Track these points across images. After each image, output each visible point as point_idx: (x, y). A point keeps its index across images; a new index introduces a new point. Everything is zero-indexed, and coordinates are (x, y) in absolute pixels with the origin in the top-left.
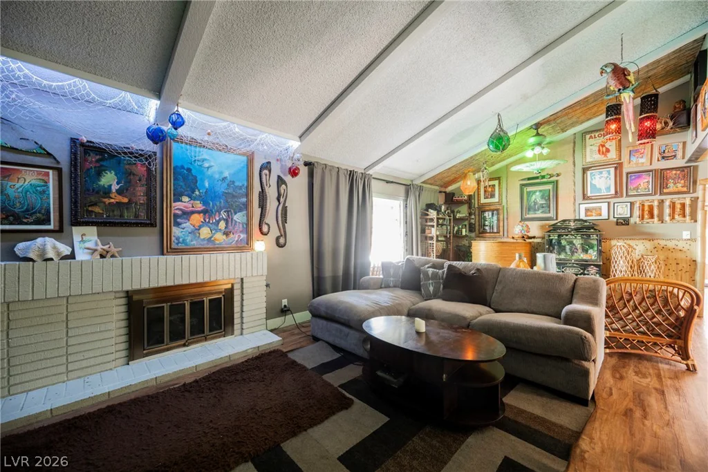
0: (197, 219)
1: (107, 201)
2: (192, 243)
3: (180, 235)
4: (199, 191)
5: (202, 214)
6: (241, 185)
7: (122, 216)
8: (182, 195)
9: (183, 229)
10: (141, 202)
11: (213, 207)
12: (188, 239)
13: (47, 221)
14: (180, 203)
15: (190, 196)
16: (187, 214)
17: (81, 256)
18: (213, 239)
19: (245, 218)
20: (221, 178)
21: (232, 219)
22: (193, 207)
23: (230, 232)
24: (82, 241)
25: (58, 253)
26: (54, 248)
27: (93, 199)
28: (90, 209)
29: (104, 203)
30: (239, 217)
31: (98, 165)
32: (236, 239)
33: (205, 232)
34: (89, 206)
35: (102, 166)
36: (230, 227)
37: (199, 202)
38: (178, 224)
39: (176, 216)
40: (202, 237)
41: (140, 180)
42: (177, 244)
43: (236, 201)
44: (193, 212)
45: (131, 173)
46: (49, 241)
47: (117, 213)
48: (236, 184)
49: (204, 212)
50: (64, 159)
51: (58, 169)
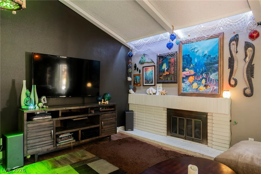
0: (191, 79)
1: (164, 74)
2: (189, 91)
3: (184, 87)
4: (193, 65)
5: (194, 76)
6: (214, 56)
7: (167, 80)
9: (186, 84)
10: (173, 73)
11: (199, 72)
12: (188, 88)
13: (152, 83)
14: (185, 72)
15: (189, 68)
16: (187, 77)
17: (157, 94)
18: (198, 89)
19: (217, 76)
20: (203, 56)
21: (209, 78)
22: (190, 73)
23: (208, 85)
24: (159, 89)
25: (152, 92)
26: (152, 91)
27: (161, 74)
28: (160, 78)
29: (163, 75)
30: (213, 76)
31: (162, 62)
32: (211, 89)
33: (195, 85)
34: (160, 77)
35: (163, 62)
36: (208, 82)
37: (192, 70)
38: (184, 82)
39: (183, 78)
40: (193, 88)
41: (172, 65)
42: (183, 91)
43: (212, 67)
45: (170, 63)
46: (151, 88)
47: (166, 78)
48: (212, 57)
49: (194, 75)
50: (155, 62)
51: (155, 66)
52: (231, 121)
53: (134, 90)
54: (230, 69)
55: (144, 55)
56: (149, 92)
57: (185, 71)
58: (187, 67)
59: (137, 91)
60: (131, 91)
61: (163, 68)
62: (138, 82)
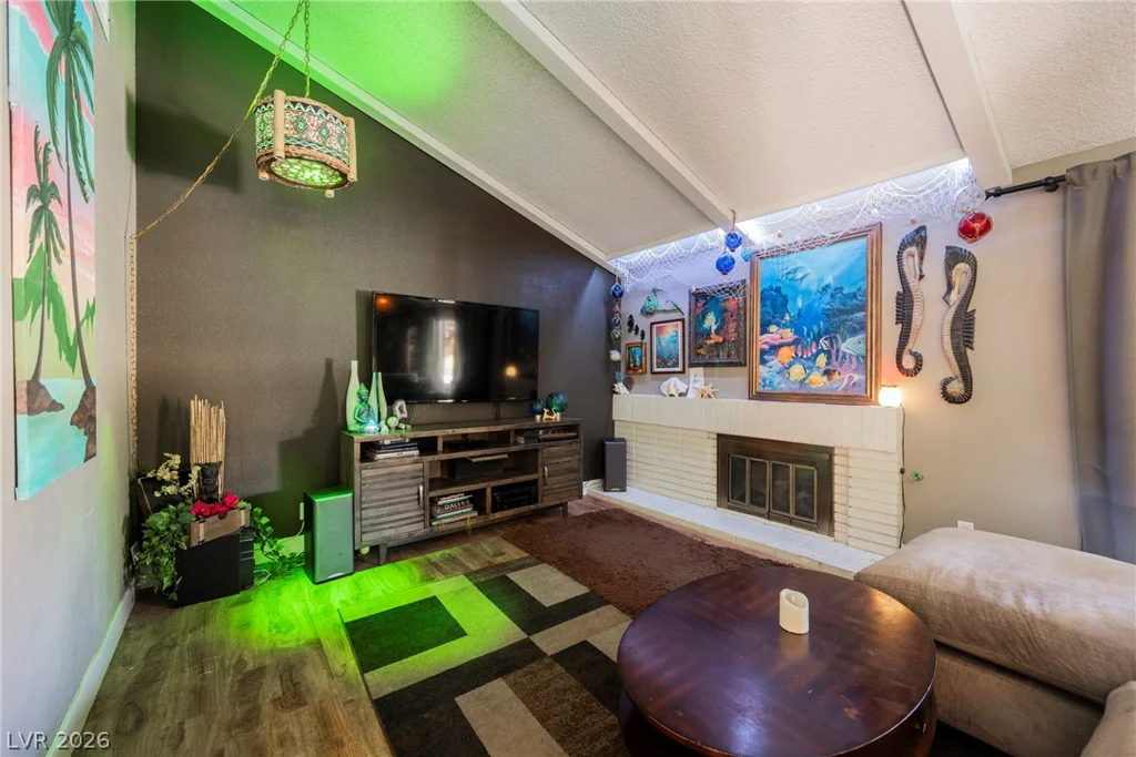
0: (786, 354)
1: (709, 342)
2: (780, 386)
3: (766, 375)
4: (790, 314)
5: (793, 347)
6: (854, 290)
7: (718, 356)
8: (769, 323)
9: (770, 368)
10: (733, 339)
11: (809, 335)
12: (777, 380)
13: (676, 365)
14: (767, 335)
15: (778, 325)
16: (775, 348)
17: (691, 395)
18: (807, 381)
19: (862, 345)
20: (820, 289)
21: (838, 351)
22: (782, 338)
23: (835, 371)
24: (695, 381)
25: (677, 390)
26: (675, 386)
27: (700, 341)
28: (699, 351)
29: (707, 344)
30: (849, 346)
31: (704, 309)
32: (846, 382)
33: (797, 371)
34: (698, 348)
35: (706, 309)
36: (835, 363)
37: (789, 330)
38: (763, 362)
39: (763, 352)
40: (792, 379)
41: (732, 316)
42: (764, 386)
43: (847, 320)
44: (781, 346)
45: (725, 310)
46: (674, 380)
47: (715, 353)
48: (845, 292)
49: (795, 343)
50: (685, 309)
51: (683, 320)
52: (902, 471)
53: (629, 384)
54: (900, 325)
55: (655, 291)
56: (668, 391)
57: (769, 332)
58: (774, 321)
59: (635, 387)
60: (620, 387)
61: (705, 326)
62: (638, 364)
